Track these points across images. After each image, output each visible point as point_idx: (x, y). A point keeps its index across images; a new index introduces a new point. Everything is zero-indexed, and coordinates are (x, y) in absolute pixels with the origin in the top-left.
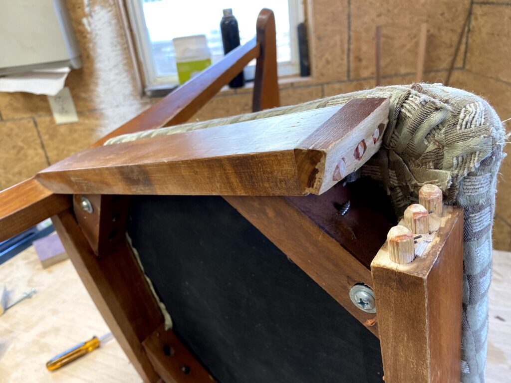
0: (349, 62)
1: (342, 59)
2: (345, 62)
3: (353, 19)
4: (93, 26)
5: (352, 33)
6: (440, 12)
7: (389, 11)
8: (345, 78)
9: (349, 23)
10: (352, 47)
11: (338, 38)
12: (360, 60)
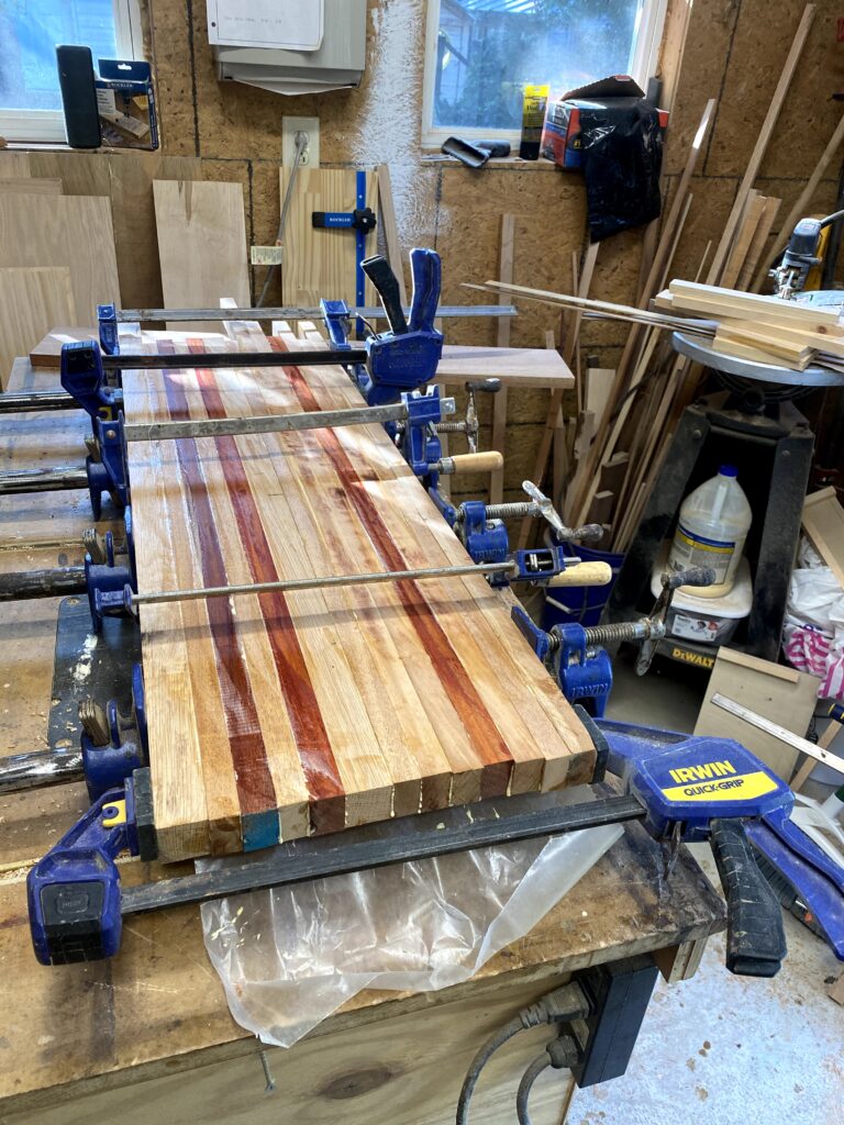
3: (726, 84)
4: (384, 24)
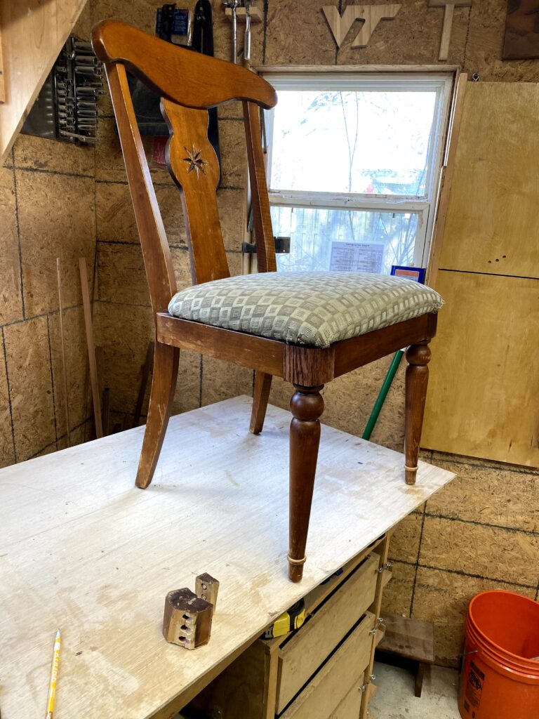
0: (23, 298)
1: (17, 295)
2: (20, 299)
5: (23, 266)
6: (81, 248)
7: (49, 244)
8: (22, 319)
9: (20, 254)
10: (24, 281)
11: (12, 271)
12: (32, 296)
